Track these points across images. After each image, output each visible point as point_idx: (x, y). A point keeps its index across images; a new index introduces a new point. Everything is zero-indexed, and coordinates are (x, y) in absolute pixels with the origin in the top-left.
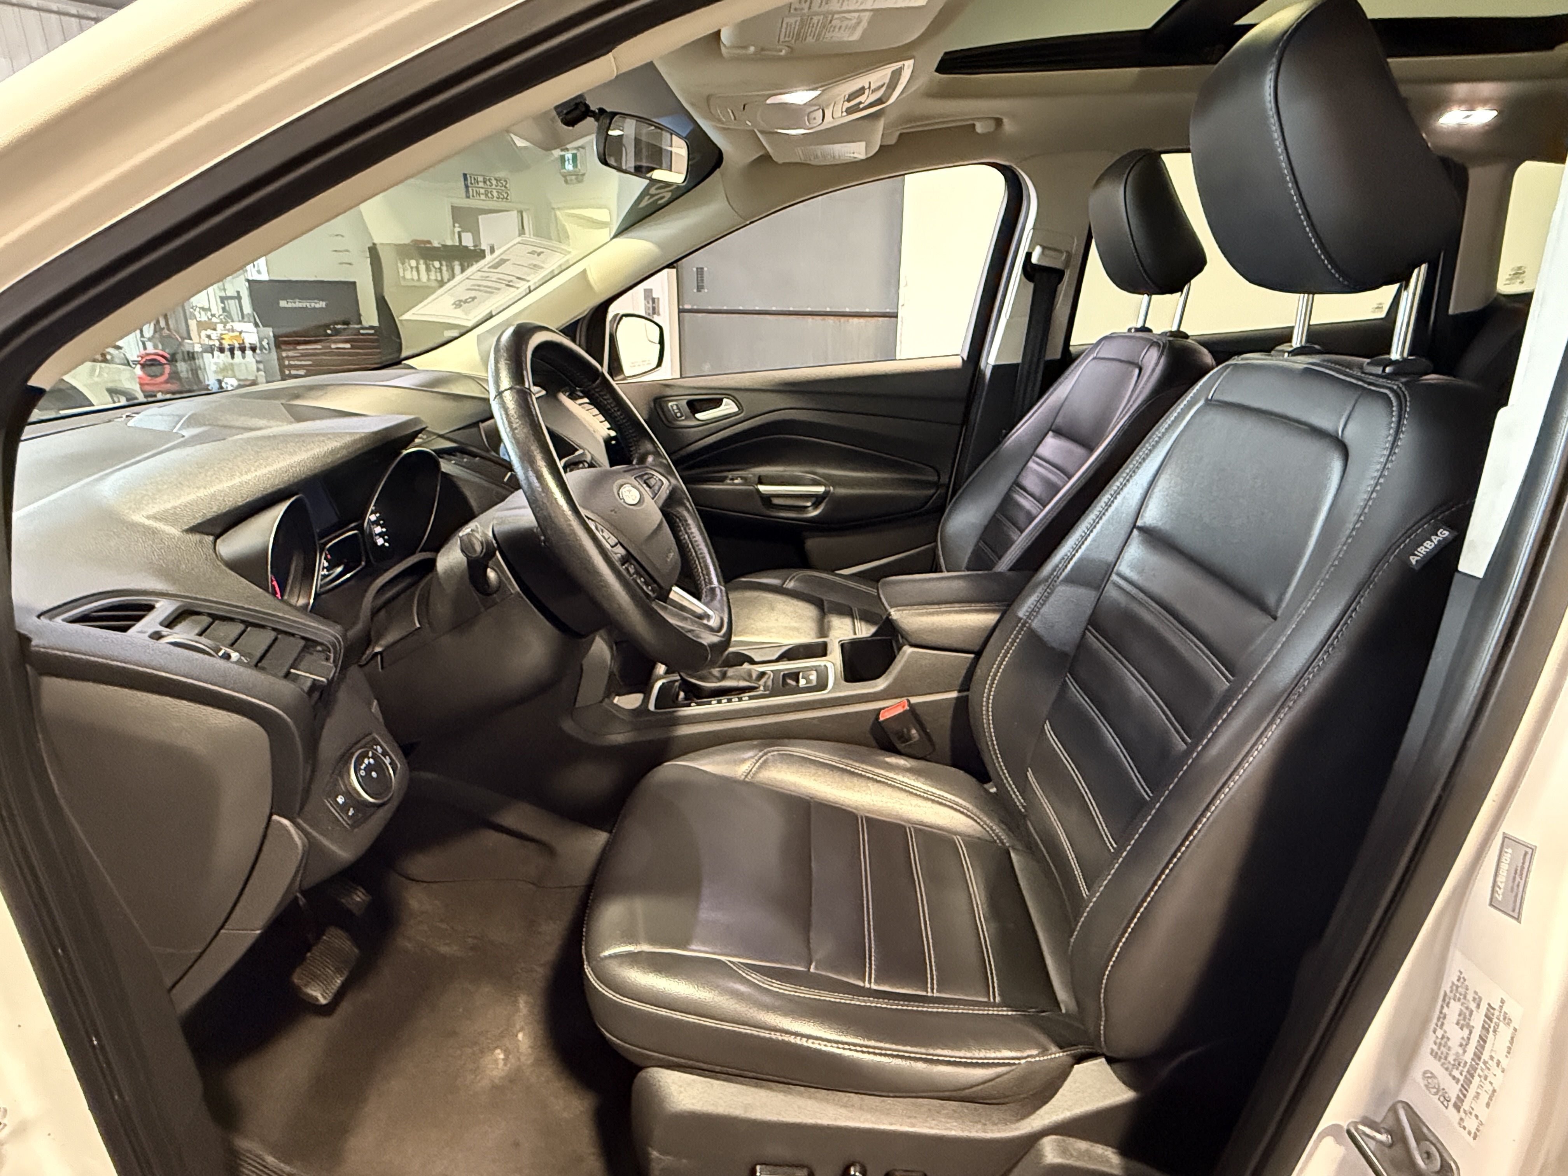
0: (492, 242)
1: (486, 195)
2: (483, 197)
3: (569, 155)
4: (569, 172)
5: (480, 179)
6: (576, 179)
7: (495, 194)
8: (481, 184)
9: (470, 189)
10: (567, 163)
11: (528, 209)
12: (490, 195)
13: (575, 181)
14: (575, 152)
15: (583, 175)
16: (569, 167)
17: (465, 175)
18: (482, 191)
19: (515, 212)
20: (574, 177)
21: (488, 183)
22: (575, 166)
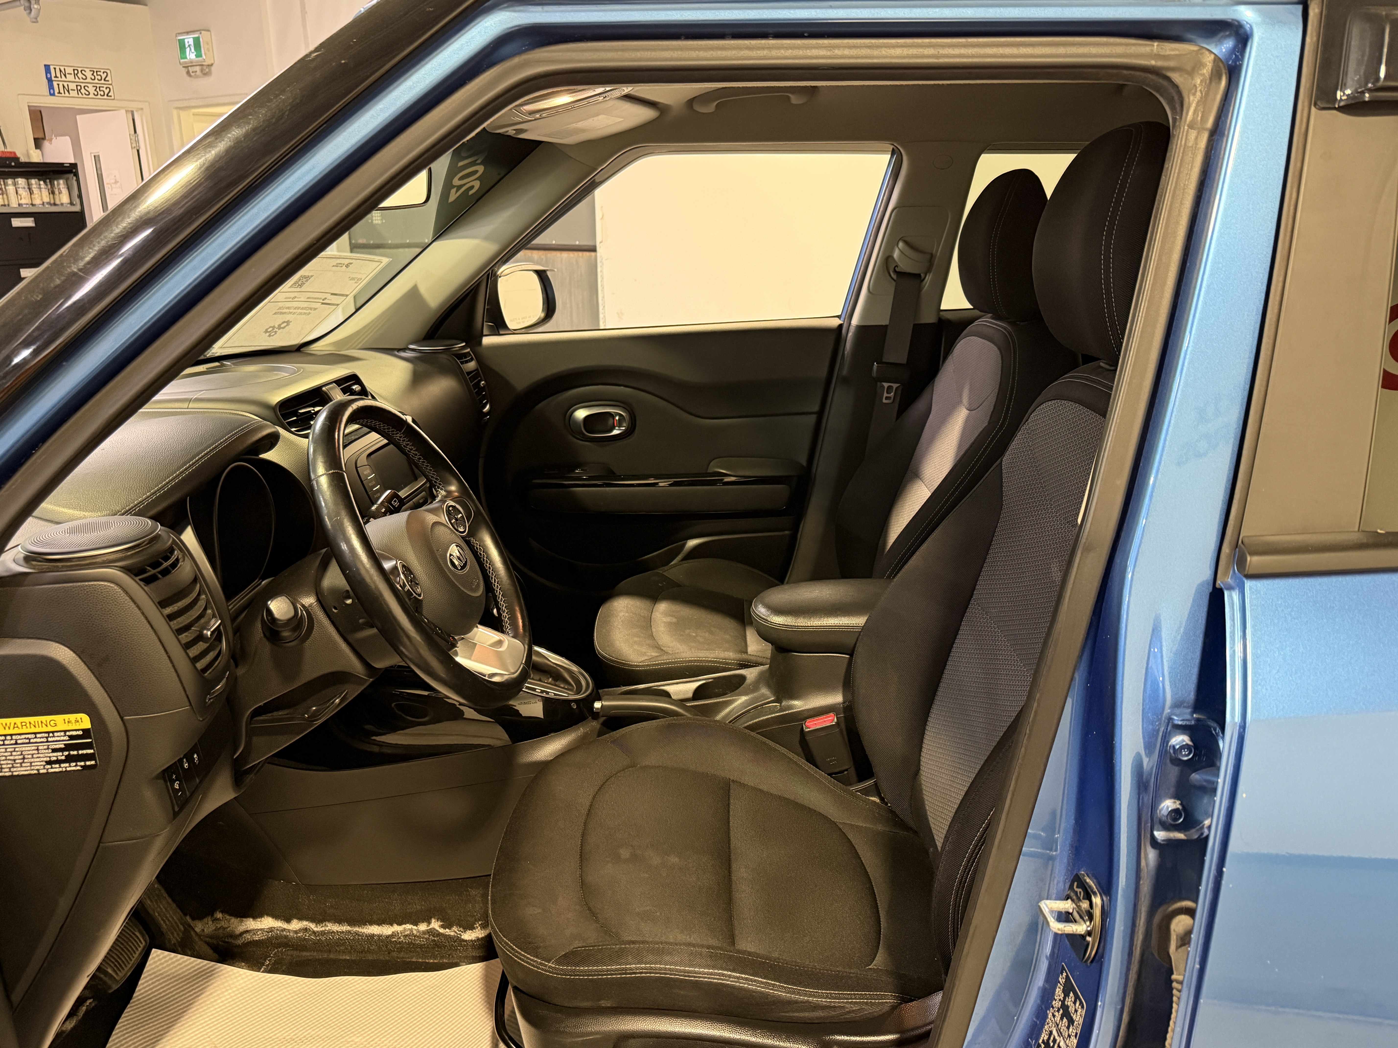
0: (95, 151)
1: (79, 91)
2: (74, 94)
3: (189, 40)
4: (192, 62)
5: (69, 70)
6: (202, 71)
7: (92, 90)
8: (70, 78)
9: (55, 84)
10: (188, 50)
11: (142, 109)
12: (83, 91)
13: (198, 73)
14: (196, 36)
15: (212, 65)
16: (191, 55)
17: (47, 68)
18: (72, 86)
19: (123, 111)
20: (198, 68)
21: (80, 75)
22: (199, 55)
